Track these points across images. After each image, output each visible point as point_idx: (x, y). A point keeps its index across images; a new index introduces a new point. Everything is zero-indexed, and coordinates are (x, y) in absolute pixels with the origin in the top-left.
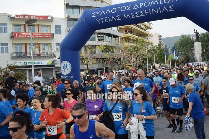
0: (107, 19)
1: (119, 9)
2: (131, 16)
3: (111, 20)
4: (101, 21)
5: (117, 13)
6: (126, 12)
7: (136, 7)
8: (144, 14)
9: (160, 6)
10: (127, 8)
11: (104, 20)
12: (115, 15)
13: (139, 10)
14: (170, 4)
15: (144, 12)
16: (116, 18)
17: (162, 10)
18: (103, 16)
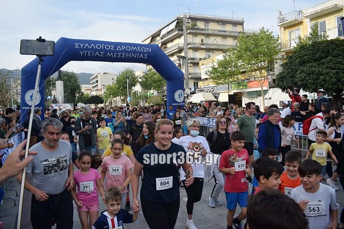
0: (91, 53)
1: (104, 46)
2: (114, 56)
3: (94, 54)
4: (84, 53)
5: (101, 50)
6: (110, 51)
7: (119, 48)
8: (125, 56)
9: (138, 52)
10: (111, 47)
11: (87, 53)
12: (100, 51)
13: (122, 51)
14: (146, 53)
15: (125, 55)
16: (100, 54)
17: (139, 56)
18: (87, 49)
